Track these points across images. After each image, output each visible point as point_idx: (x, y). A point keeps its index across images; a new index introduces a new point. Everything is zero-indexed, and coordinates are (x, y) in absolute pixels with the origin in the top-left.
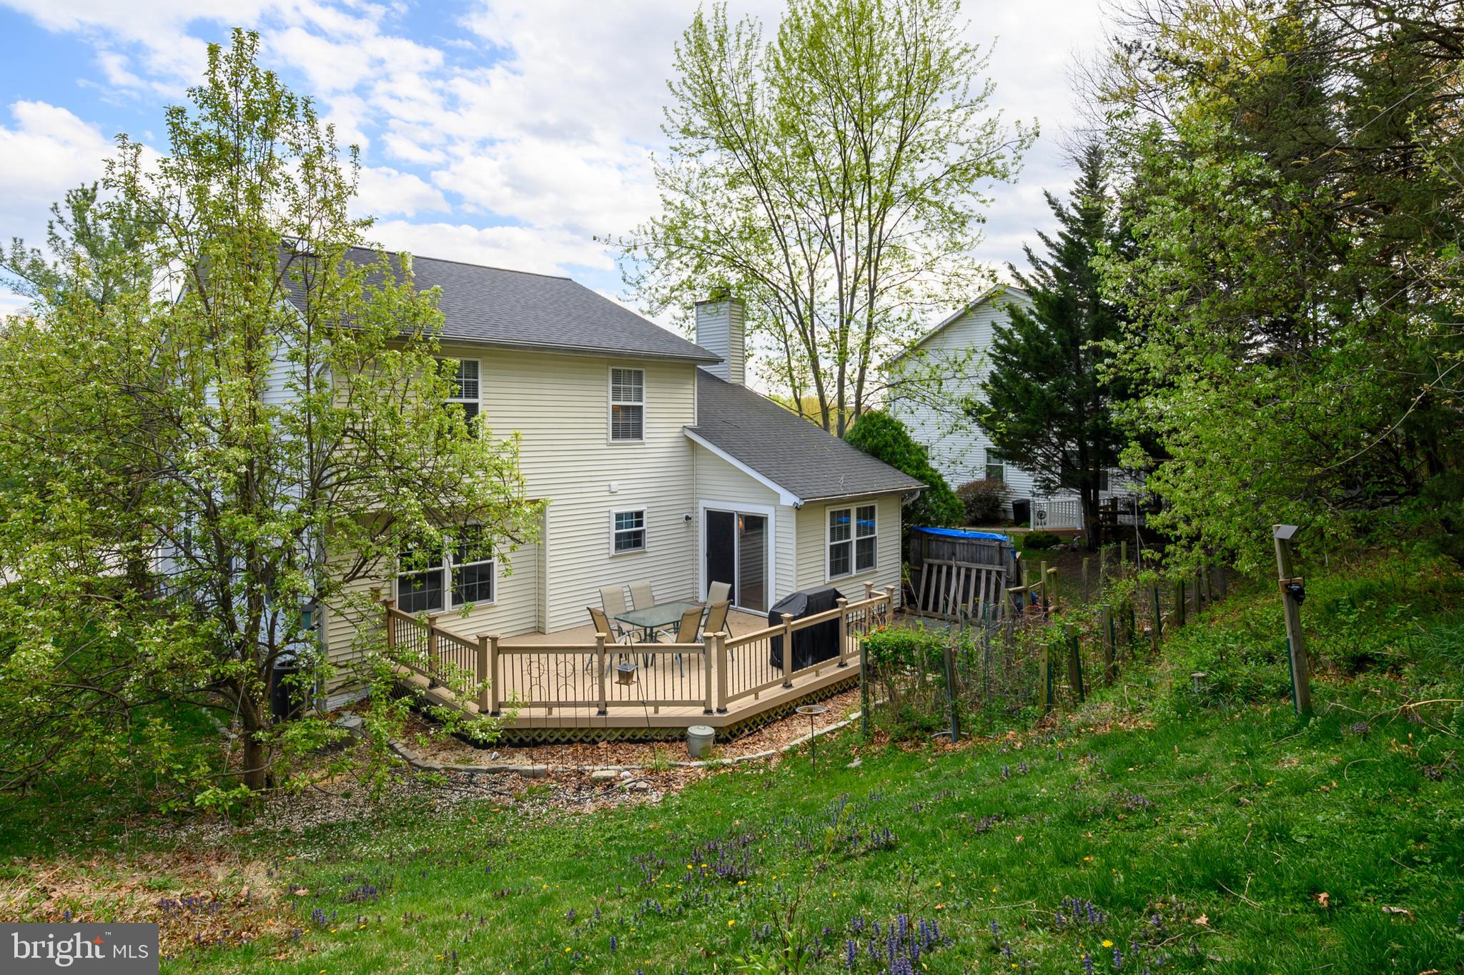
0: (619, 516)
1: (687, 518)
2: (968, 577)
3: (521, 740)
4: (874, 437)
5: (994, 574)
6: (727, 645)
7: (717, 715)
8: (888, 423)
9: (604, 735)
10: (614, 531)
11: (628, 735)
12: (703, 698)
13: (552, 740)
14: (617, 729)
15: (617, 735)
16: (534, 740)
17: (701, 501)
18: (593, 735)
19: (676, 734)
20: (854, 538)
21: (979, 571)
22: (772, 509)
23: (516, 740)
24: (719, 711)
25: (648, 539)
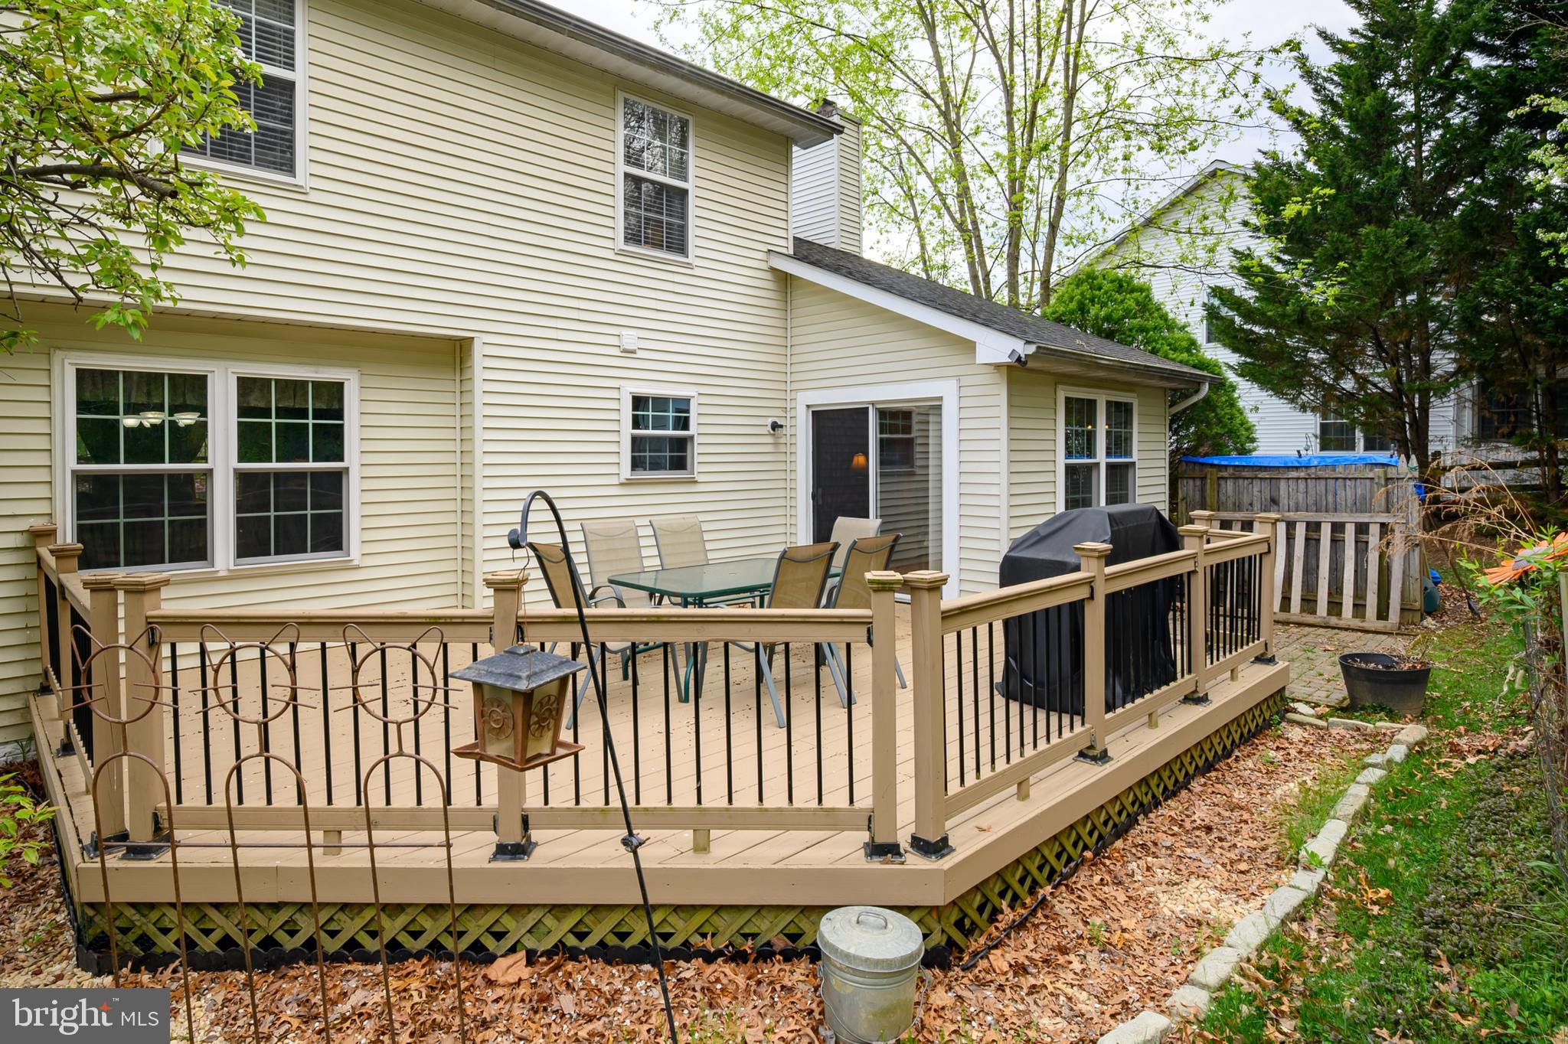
0: (639, 402)
1: (775, 426)
2: (1313, 543)
3: (226, 942)
4: (1104, 305)
5: (1375, 530)
6: (948, 616)
7: (915, 861)
8: (1123, 286)
9: (516, 928)
10: (627, 431)
11: (601, 931)
12: (865, 798)
13: (332, 946)
14: (559, 910)
15: (559, 930)
16: (269, 942)
17: (800, 396)
18: (475, 929)
19: (770, 930)
20: (1101, 458)
21: (1338, 528)
22: (953, 384)
23: (208, 944)
24: (921, 845)
25: (698, 454)
